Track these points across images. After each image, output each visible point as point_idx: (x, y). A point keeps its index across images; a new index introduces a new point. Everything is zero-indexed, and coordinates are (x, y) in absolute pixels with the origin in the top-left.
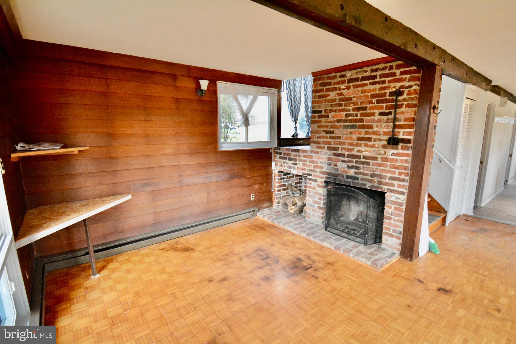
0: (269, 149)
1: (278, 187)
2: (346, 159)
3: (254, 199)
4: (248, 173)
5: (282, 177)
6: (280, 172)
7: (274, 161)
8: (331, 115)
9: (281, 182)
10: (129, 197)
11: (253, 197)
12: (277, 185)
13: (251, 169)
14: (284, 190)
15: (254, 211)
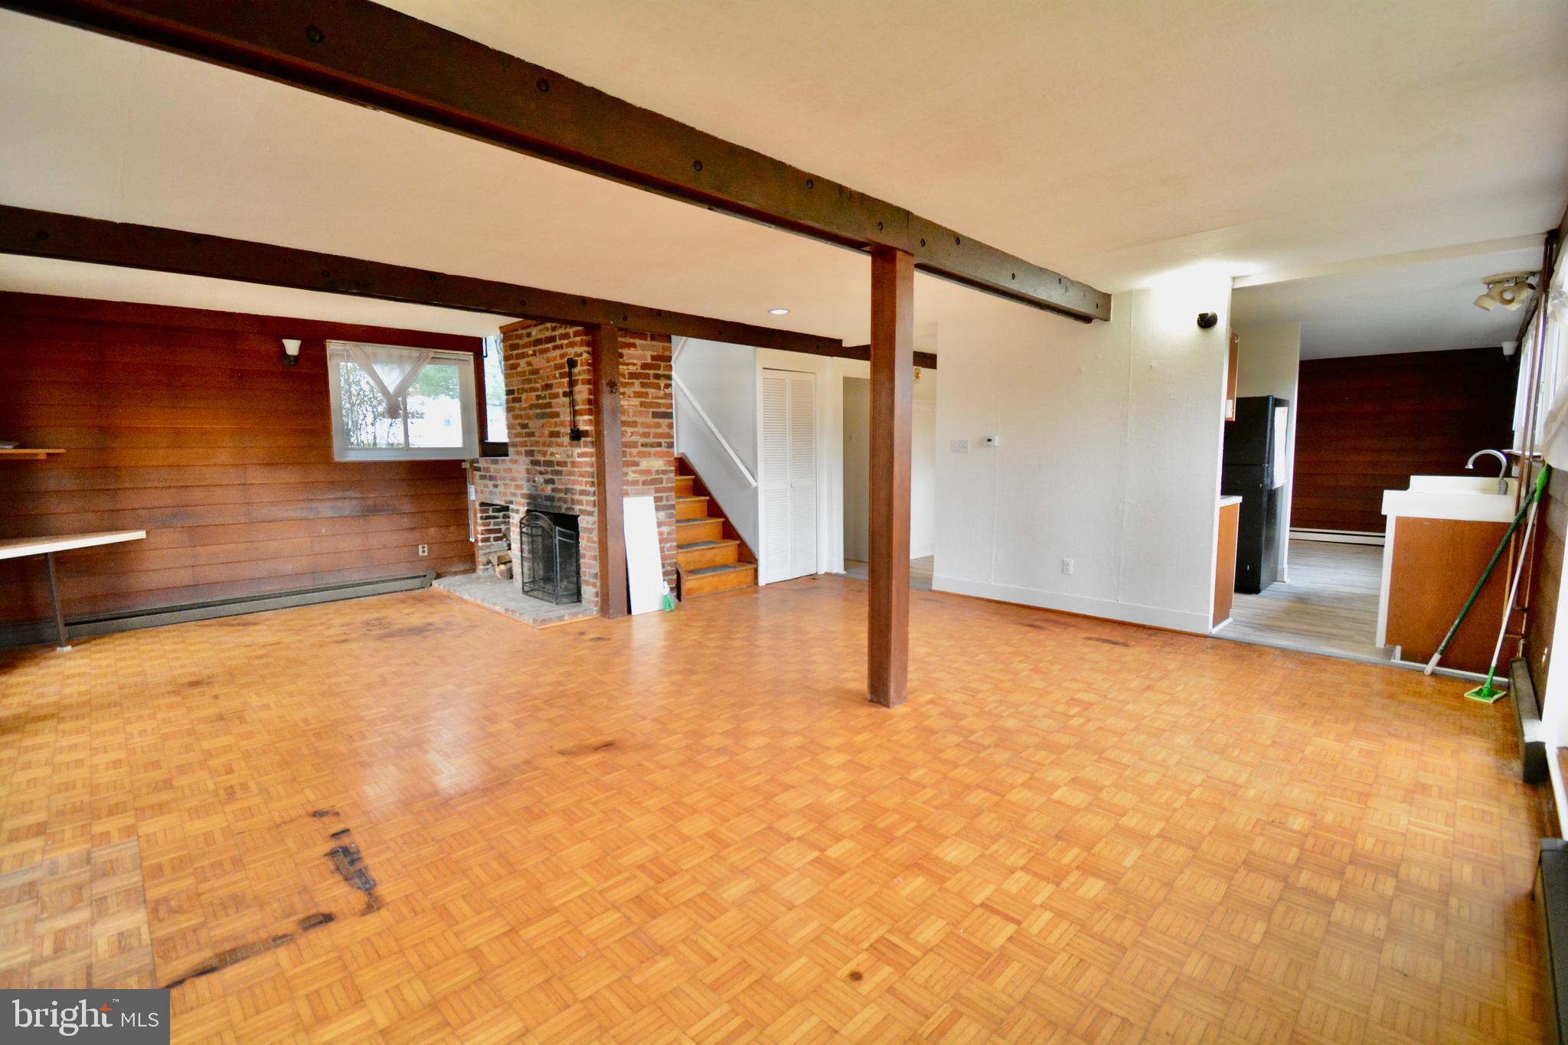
0: (460, 462)
1: (482, 534)
2: (542, 469)
3: (426, 554)
4: (407, 507)
5: (491, 514)
6: (482, 504)
7: (473, 484)
8: (524, 396)
9: (489, 525)
10: (140, 535)
11: (423, 552)
12: (480, 528)
13: (414, 497)
14: (497, 539)
15: (425, 576)
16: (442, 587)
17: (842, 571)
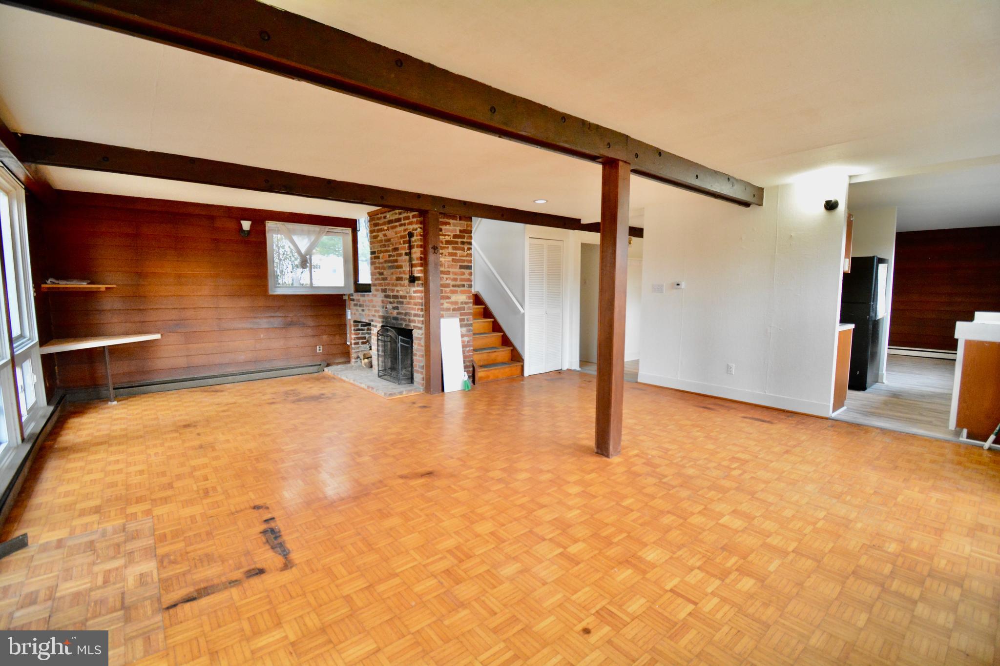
0: (342, 295)
1: (354, 340)
2: (391, 300)
3: (321, 351)
4: (310, 322)
5: (360, 327)
6: (355, 322)
7: (350, 309)
8: (381, 255)
9: (359, 334)
10: (157, 336)
11: (320, 350)
12: (353, 336)
13: (317, 316)
14: (363, 343)
15: (320, 365)
16: (330, 372)
17: (578, 368)
